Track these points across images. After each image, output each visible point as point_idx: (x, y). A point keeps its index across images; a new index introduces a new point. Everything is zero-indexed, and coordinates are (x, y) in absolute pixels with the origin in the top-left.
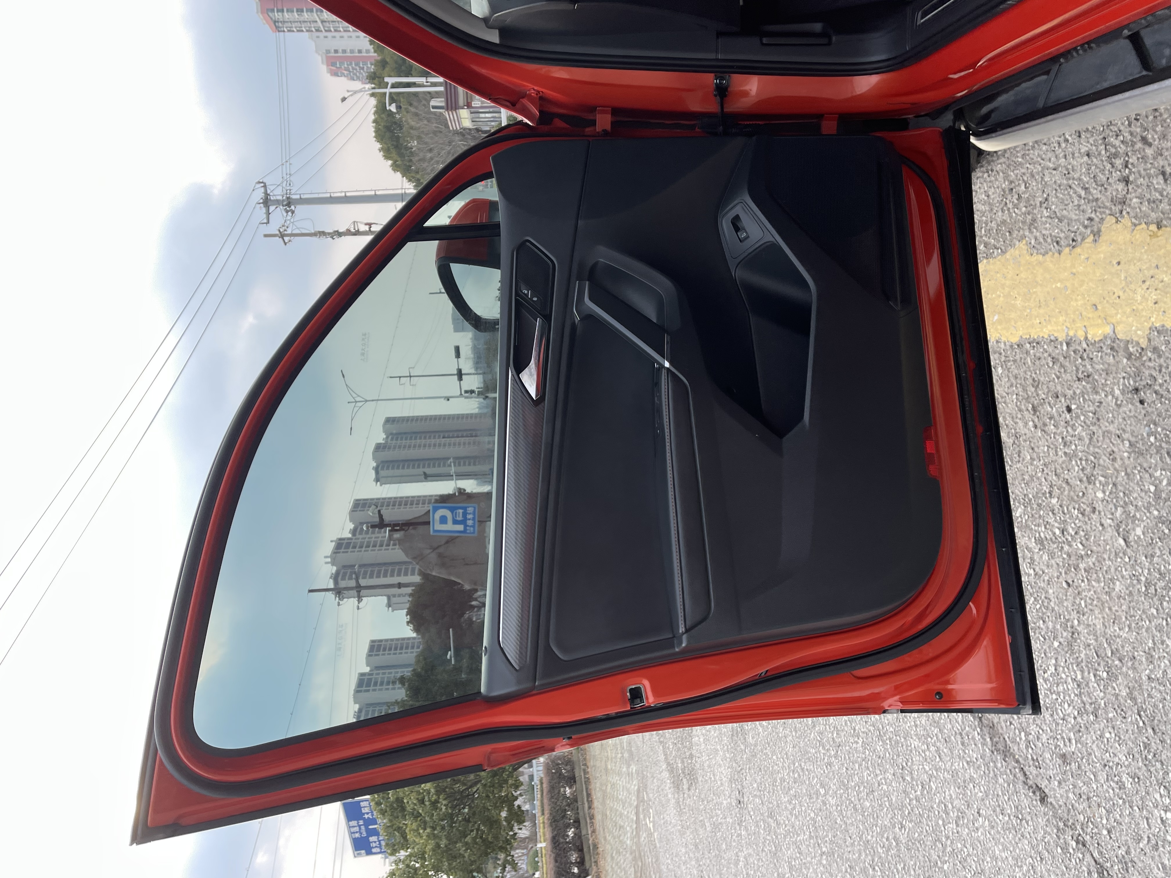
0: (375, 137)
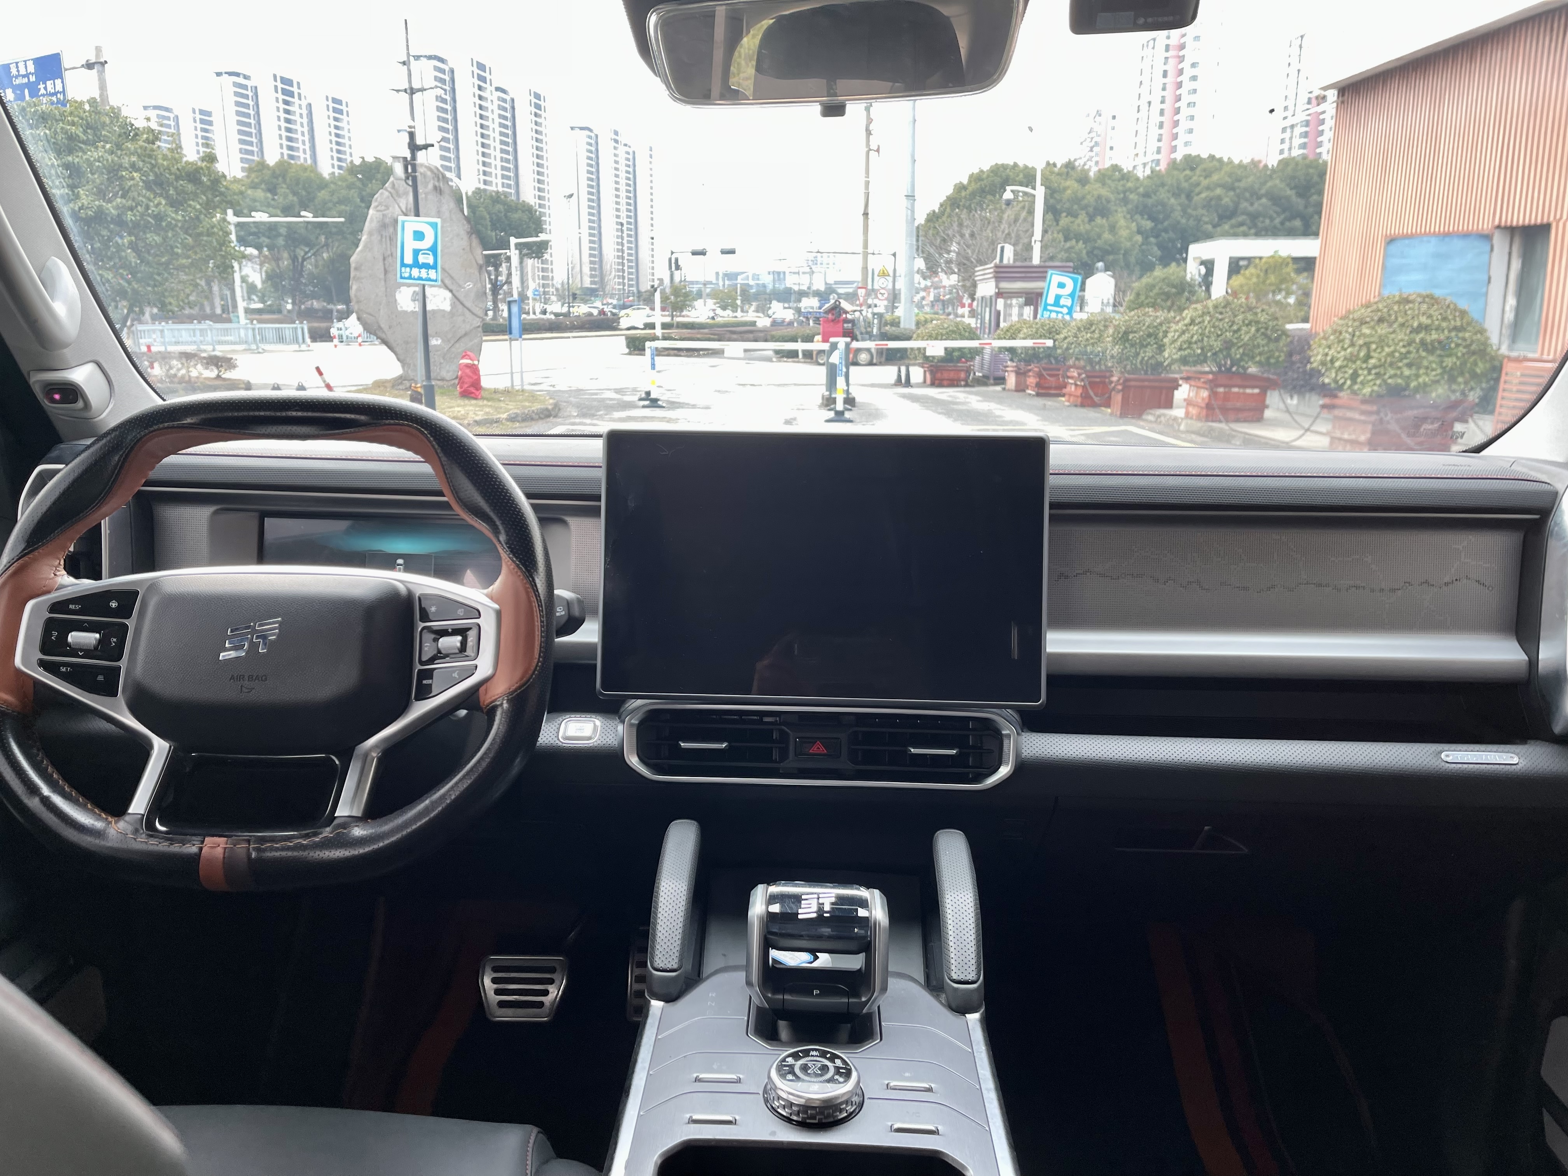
0: (997, 165)
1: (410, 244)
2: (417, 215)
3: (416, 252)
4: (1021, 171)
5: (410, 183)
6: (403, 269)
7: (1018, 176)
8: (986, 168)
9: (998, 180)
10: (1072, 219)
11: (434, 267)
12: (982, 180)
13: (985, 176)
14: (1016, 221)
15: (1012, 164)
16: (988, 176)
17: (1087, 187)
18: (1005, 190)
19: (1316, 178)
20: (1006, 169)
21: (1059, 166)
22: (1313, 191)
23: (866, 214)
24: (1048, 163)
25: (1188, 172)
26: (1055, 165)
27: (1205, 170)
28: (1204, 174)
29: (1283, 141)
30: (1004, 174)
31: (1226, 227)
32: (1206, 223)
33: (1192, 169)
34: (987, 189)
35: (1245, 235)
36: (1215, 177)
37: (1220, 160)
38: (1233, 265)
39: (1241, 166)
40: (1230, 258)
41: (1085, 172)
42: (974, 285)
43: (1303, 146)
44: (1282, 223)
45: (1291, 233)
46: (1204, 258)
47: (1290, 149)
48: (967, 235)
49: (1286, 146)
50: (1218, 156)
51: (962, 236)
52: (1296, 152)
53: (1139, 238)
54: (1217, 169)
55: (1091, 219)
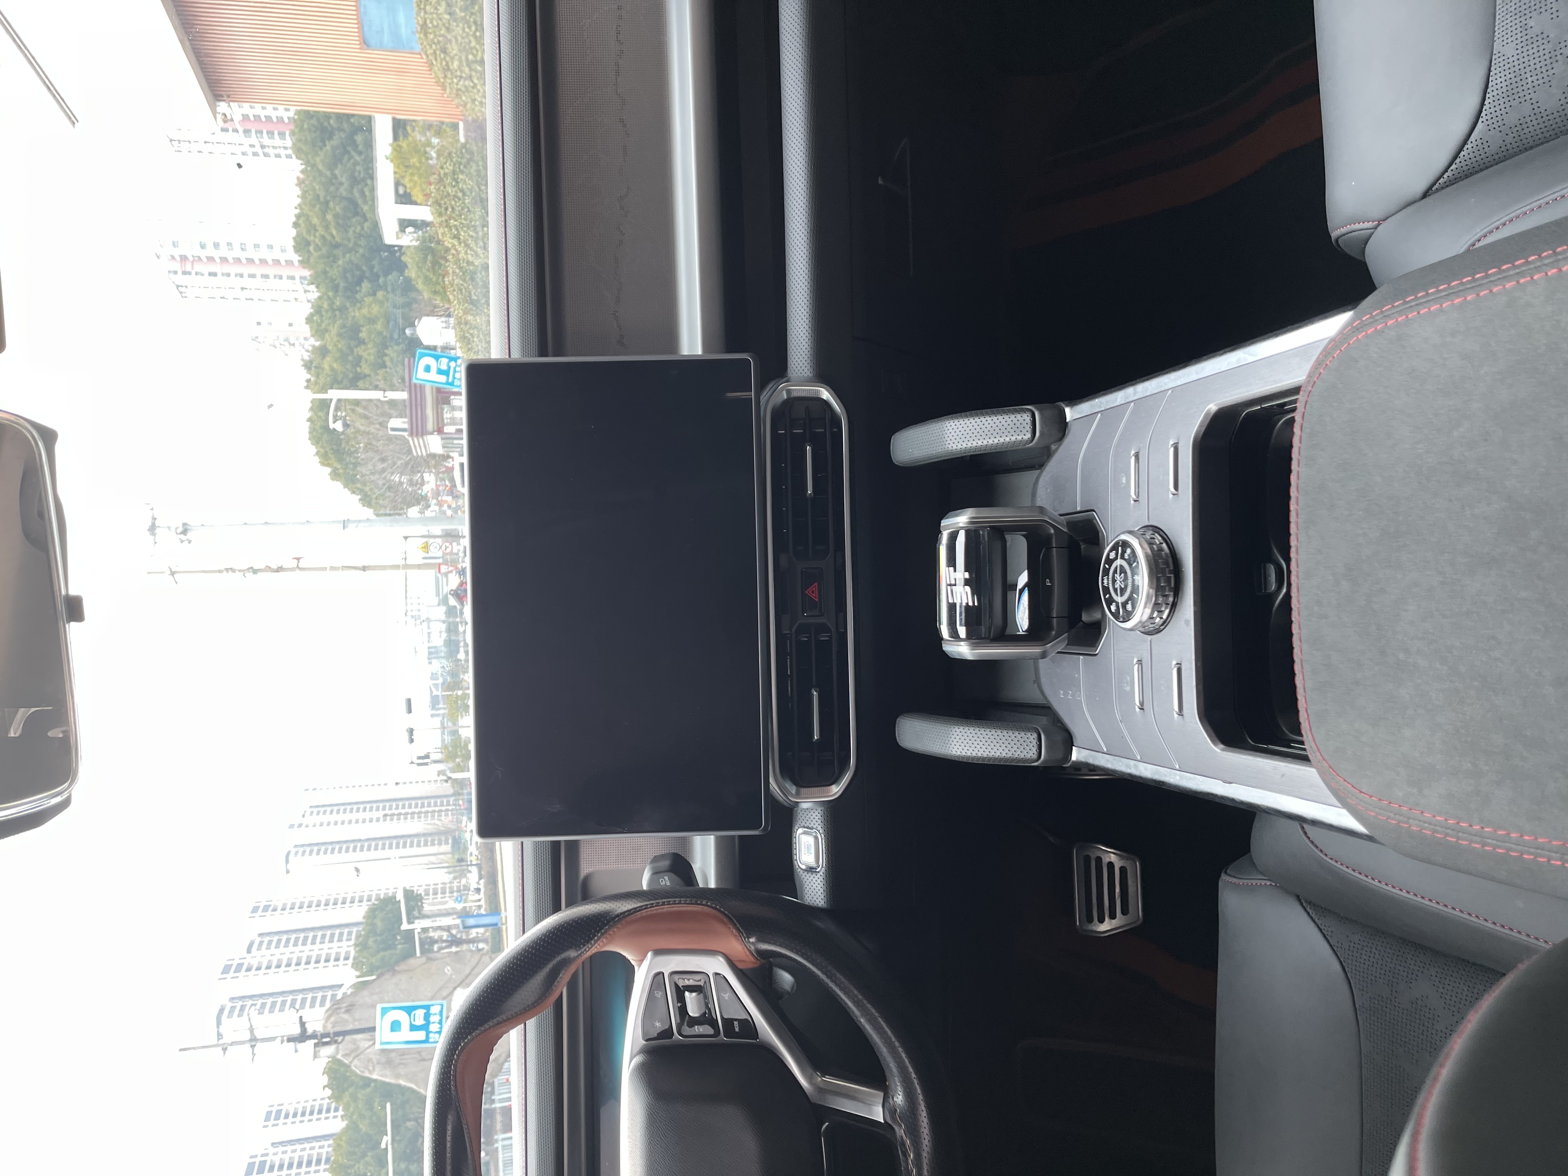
1: (405, 1034)
2: (373, 1029)
3: (413, 1028)
4: (316, 414)
5: (340, 1039)
6: (431, 1040)
7: (320, 417)
8: (313, 449)
9: (326, 437)
10: (363, 361)
11: (427, 1008)
12: (326, 452)
13: (322, 451)
14: (366, 417)
15: (308, 424)
16: (322, 447)
17: (330, 348)
18: (334, 429)
19: (314, 122)
20: (314, 429)
21: (309, 376)
22: (326, 124)
23: (364, 569)
24: (307, 387)
25: (311, 248)
26: (308, 381)
27: (309, 232)
28: (312, 232)
29: (278, 156)
30: (320, 431)
31: (365, 208)
32: (363, 228)
33: (308, 244)
34: (335, 447)
35: (373, 189)
36: (315, 221)
37: (298, 217)
38: (403, 200)
39: (303, 196)
40: (396, 203)
41: (315, 350)
42: (434, 456)
43: (282, 135)
44: (360, 153)
45: (369, 144)
46: (397, 228)
47: (285, 148)
48: (385, 465)
49: (283, 152)
50: (294, 219)
51: (383, 470)
52: (289, 142)
53: (380, 294)
54: (308, 219)
55: (362, 342)
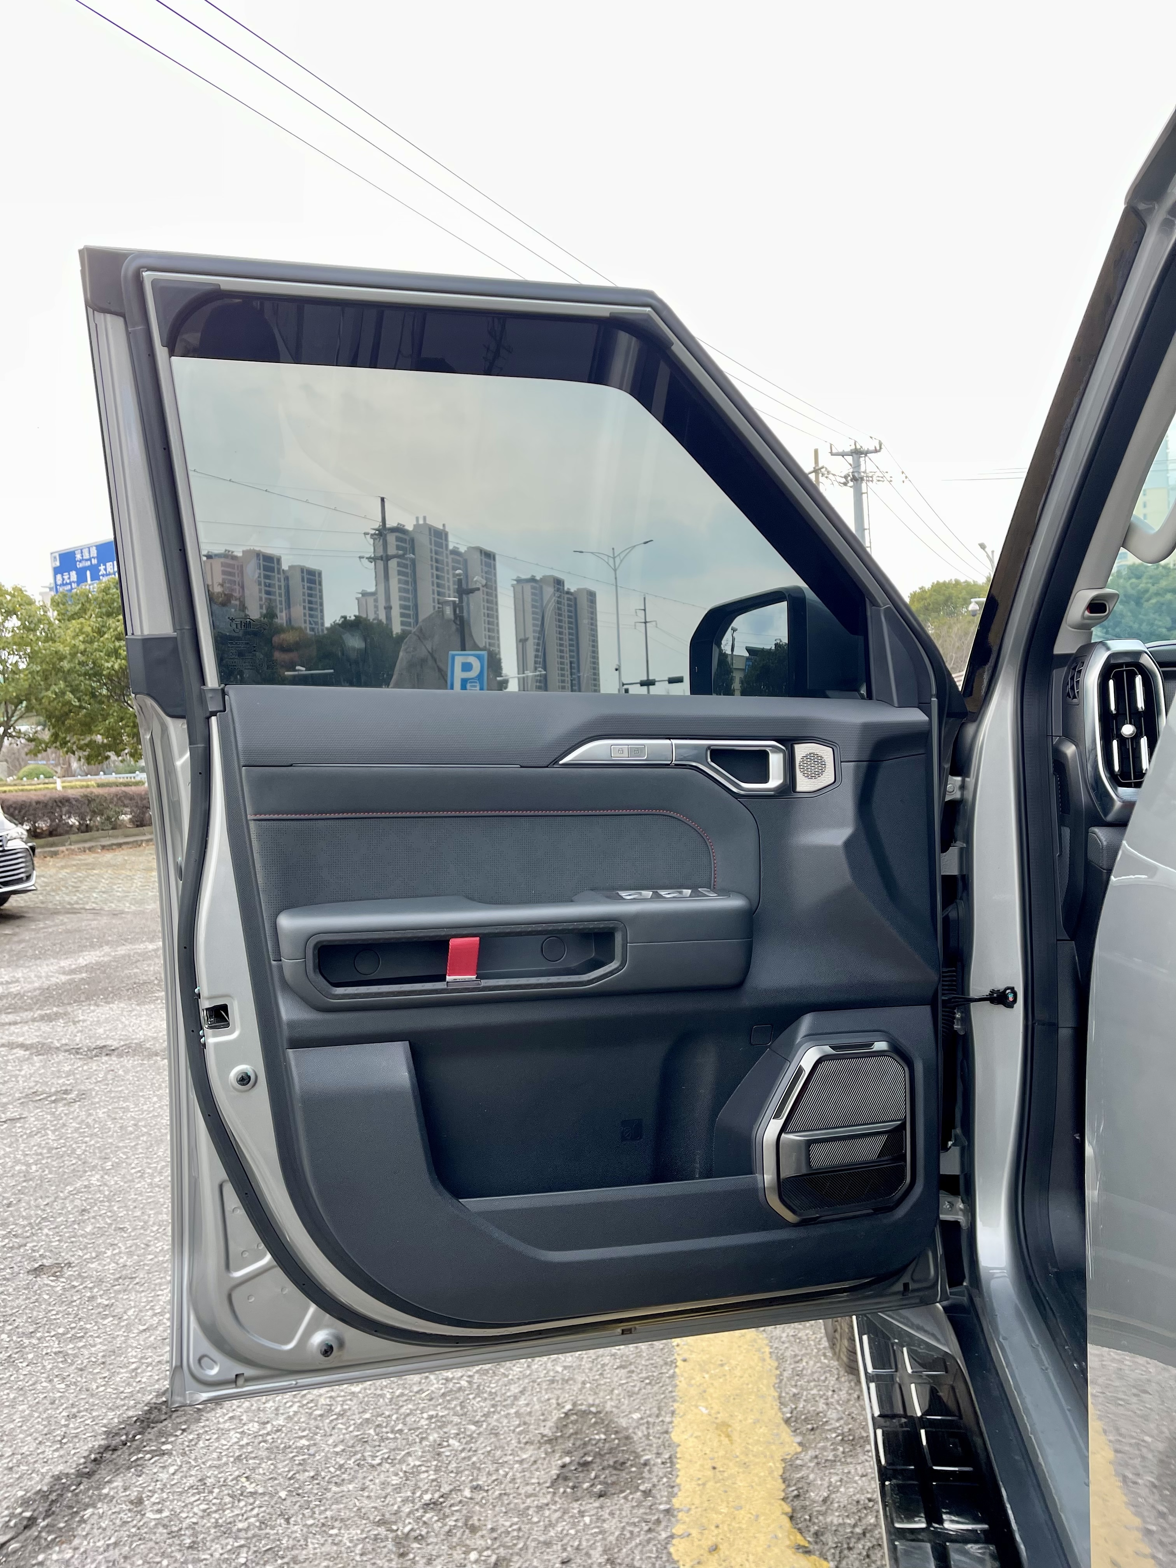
0: (938, 582)
1: (459, 675)
2: (465, 650)
3: (464, 682)
7: (961, 593)
8: (928, 586)
9: (941, 598)
12: (926, 599)
13: (927, 595)
15: (953, 581)
16: (931, 595)
18: (970, 603)
